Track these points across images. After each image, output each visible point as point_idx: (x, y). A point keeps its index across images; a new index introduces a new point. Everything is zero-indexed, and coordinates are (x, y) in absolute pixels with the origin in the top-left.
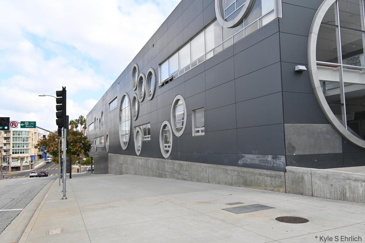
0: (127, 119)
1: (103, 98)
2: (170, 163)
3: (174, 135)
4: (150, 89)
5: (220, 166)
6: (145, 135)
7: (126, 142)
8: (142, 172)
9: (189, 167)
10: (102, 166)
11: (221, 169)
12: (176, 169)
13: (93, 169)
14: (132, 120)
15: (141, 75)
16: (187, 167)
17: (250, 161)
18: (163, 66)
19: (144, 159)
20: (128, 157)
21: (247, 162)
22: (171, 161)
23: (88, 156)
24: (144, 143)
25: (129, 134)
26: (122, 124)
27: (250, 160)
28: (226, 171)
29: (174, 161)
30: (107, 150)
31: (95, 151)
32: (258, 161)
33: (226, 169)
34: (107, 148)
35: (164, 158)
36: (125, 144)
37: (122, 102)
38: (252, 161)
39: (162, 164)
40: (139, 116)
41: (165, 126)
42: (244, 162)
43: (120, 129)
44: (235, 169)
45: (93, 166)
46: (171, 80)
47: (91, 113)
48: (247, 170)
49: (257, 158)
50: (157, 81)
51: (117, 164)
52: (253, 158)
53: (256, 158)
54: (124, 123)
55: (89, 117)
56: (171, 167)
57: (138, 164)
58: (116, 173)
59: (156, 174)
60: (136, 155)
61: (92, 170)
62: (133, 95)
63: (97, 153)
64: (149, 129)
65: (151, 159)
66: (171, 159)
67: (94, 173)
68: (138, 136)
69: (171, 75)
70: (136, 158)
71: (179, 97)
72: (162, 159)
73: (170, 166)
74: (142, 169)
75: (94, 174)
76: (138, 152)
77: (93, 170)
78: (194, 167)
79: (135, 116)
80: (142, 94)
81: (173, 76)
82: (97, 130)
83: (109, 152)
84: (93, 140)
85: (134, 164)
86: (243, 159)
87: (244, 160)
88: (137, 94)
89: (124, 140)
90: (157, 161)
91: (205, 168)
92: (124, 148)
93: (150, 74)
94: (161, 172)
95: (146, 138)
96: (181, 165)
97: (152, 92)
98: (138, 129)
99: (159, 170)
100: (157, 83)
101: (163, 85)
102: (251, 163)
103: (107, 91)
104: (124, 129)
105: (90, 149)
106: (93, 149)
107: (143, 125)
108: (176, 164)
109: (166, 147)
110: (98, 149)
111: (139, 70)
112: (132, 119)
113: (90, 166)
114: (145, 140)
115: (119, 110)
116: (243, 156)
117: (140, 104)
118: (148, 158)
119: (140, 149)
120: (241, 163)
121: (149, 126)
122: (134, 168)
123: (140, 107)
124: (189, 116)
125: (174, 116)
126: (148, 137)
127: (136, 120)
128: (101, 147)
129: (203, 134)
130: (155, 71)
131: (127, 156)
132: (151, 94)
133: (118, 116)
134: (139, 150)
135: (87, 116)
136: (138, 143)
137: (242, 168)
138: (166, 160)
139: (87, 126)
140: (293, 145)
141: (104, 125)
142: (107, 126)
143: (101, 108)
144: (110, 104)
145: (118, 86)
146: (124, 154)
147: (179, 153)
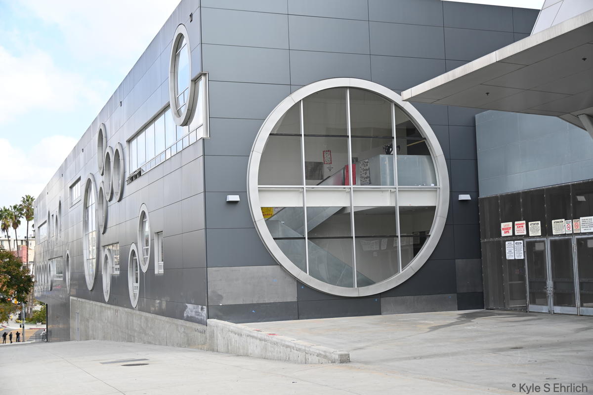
1: (61, 172)
2: (138, 317)
3: (140, 269)
5: (174, 320)
8: (112, 333)
14: (100, 233)
15: (108, 150)
16: (152, 322)
17: (190, 312)
22: (138, 312)
25: (95, 260)
29: (141, 313)
30: (68, 290)
32: (195, 313)
35: (132, 308)
37: (87, 191)
39: (131, 318)
40: (108, 227)
43: (84, 247)
47: (41, 197)
49: (194, 308)
50: (126, 171)
51: (81, 320)
55: (38, 207)
57: (107, 318)
59: (126, 336)
65: (121, 309)
68: (107, 264)
70: (105, 307)
72: (130, 310)
76: (107, 295)
79: (103, 226)
81: (140, 168)
84: (46, 263)
85: (103, 318)
87: (187, 312)
88: (104, 185)
90: (126, 312)
91: (164, 324)
92: (90, 286)
94: (129, 332)
95: (116, 269)
96: (147, 320)
97: (120, 188)
98: (106, 251)
99: (128, 329)
100: (125, 174)
102: (191, 316)
107: (112, 244)
108: (143, 317)
109: (136, 288)
111: (106, 137)
112: (100, 230)
114: (116, 273)
115: (83, 206)
116: (187, 306)
117: (109, 204)
118: (117, 308)
120: (186, 315)
122: (103, 326)
123: (109, 209)
124: (152, 241)
125: (143, 238)
127: (104, 233)
129: (163, 271)
133: (82, 219)
134: (108, 291)
138: (135, 311)
139: (36, 228)
140: (220, 293)
141: (63, 233)
142: (67, 235)
143: (58, 193)
144: (71, 187)
145: (82, 155)
146: (90, 299)
147: (145, 299)
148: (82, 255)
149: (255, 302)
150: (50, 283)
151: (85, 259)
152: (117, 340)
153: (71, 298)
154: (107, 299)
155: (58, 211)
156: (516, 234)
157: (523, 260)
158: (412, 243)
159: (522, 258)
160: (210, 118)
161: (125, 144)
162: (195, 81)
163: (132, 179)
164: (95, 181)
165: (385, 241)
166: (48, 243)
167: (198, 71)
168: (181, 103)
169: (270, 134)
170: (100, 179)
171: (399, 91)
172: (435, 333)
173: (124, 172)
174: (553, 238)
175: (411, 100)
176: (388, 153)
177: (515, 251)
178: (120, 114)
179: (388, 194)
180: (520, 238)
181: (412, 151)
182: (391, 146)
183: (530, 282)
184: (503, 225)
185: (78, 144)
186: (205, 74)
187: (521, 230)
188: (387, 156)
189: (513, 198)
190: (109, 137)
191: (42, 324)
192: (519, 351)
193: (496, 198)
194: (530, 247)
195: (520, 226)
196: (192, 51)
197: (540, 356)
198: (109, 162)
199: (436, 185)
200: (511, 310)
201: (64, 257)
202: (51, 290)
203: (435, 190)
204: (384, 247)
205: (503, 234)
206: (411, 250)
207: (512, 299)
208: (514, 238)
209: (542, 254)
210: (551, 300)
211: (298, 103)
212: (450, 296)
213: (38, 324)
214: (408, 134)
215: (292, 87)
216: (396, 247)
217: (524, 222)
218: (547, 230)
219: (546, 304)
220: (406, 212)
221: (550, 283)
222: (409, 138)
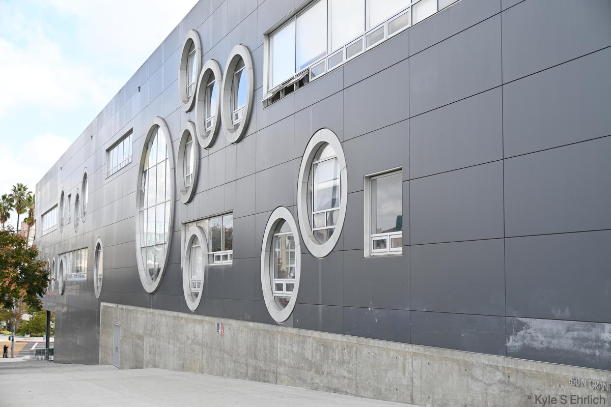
0: (161, 199)
1: (91, 133)
2: (291, 338)
3: (305, 251)
4: (236, 108)
5: (448, 353)
6: (216, 248)
7: (157, 267)
8: (204, 361)
9: (349, 353)
10: (79, 340)
11: (453, 360)
12: (310, 359)
13: (51, 347)
14: (177, 202)
15: (210, 64)
16: (346, 351)
17: (543, 339)
18: (277, 38)
19: (209, 322)
20: (161, 315)
21: (536, 345)
22: (294, 331)
23: (39, 309)
24: (211, 273)
25: (166, 246)
26: (145, 212)
27: (545, 337)
28: (467, 368)
29: (303, 332)
30: (97, 293)
31: (60, 293)
32: (571, 342)
33: (465, 363)
34: (98, 284)
35: (271, 321)
36: (151, 274)
37: (147, 147)
38: (549, 340)
39: (268, 340)
40: (199, 190)
41: (280, 222)
42: (526, 342)
43: (137, 230)
44: (495, 364)
45: (52, 339)
46: (301, 83)
47: (49, 176)
48: (533, 369)
49: (568, 330)
50: (258, 86)
51: (124, 336)
52: (555, 331)
53: (563, 332)
54: (152, 211)
55: (43, 190)
56: (295, 349)
57: (191, 337)
58: (122, 363)
59: (247, 370)
60: (187, 310)
61: (47, 352)
62: (181, 124)
63: (64, 300)
64: (229, 233)
65: (234, 323)
66: (295, 326)
67: (54, 361)
68: (193, 251)
69: (301, 68)
70: (185, 319)
71: (325, 135)
72: (266, 325)
73: (292, 346)
74: (203, 353)
75: (53, 364)
76: (193, 301)
77: (51, 352)
78: (365, 351)
79: (186, 191)
80: (209, 124)
81: (308, 69)
82: (69, 230)
83: (103, 298)
84: (54, 259)
85: (180, 336)
86: (521, 333)
87: (524, 337)
88: (194, 124)
89: (151, 262)
90: (253, 329)
91: (401, 358)
92: (150, 286)
93: (238, 62)
94: (261, 365)
95: (218, 258)
96: (326, 345)
97: (242, 119)
98: (193, 230)
99: (256, 357)
100: (258, 92)
101: (276, 97)
102: (547, 348)
103: (102, 111)
104: (151, 229)
105: (45, 286)
106: (53, 288)
107: (209, 218)
108: (310, 341)
109: (279, 287)
110: (70, 288)
111: (201, 49)
112: (177, 199)
113: (42, 340)
114: (217, 263)
115: (137, 169)
116: (523, 324)
117: (204, 153)
118: (222, 321)
119: (200, 291)
120: (517, 344)
121: (228, 223)
122: (180, 348)
123: (204, 162)
124: (355, 194)
125: (310, 195)
126: (225, 257)
127: (190, 201)
128: (77, 283)
129: (399, 251)
130: (254, 54)
131: (157, 311)
132: (237, 126)
133: (135, 189)
134: (197, 295)
135: (39, 186)
136: (194, 273)
137: (520, 361)
138: (280, 329)
139: (38, 216)
141: (89, 216)
143: (81, 164)
144: (109, 150)
145: (137, 96)
146: (149, 307)
147: (320, 307)
148: (132, 241)
150: (60, 286)
151: (138, 247)
153: (103, 304)
154: (193, 305)
155: (80, 188)
164: (167, 126)
201: (90, 248)
202: (62, 294)
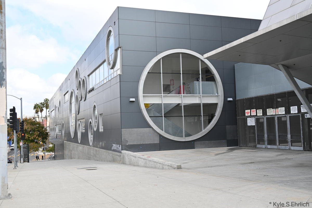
3: (93, 129)
12: (95, 154)
15: (80, 79)
19: (82, 146)
25: (75, 126)
30: (63, 138)
34: (63, 135)
37: (71, 97)
40: (80, 112)
41: (91, 122)
43: (70, 120)
44: (111, 153)
46: (93, 90)
47: (52, 99)
48: (114, 153)
51: (69, 151)
52: (115, 146)
55: (51, 103)
65: (85, 146)
68: (80, 127)
70: (78, 145)
71: (95, 104)
74: (81, 154)
81: (93, 87)
84: (54, 127)
88: (78, 94)
90: (88, 148)
91: (103, 152)
92: (72, 136)
98: (79, 122)
99: (88, 154)
102: (115, 149)
107: (82, 119)
115: (69, 103)
117: (80, 102)
124: (98, 118)
127: (78, 114)
129: (103, 130)
130: (86, 80)
133: (69, 108)
134: (80, 139)
138: (91, 147)
139: (50, 112)
140: (127, 139)
141: (61, 114)
142: (63, 115)
143: (59, 97)
144: (64, 95)
145: (69, 81)
146: (73, 142)
147: (95, 142)
148: (69, 123)
149: (141, 144)
150: (56, 135)
151: (70, 125)
152: (84, 159)
153: (65, 141)
154: (79, 142)
155: (59, 105)
156: (252, 115)
157: (255, 126)
158: (208, 119)
159: (254, 125)
160: (123, 66)
161: (87, 77)
162: (116, 50)
163: (90, 91)
164: (74, 92)
165: (196, 118)
166: (55, 118)
167: (117, 46)
168: (110, 59)
169: (148, 73)
170: (76, 92)
171: (202, 54)
172: (217, 156)
173: (87, 89)
174: (267, 117)
175: (207, 58)
176: (198, 80)
177: (251, 122)
178: (85, 64)
179: (197, 98)
180: (253, 116)
181: (208, 80)
182: (199, 78)
183: (257, 135)
184: (246, 111)
185: (67, 77)
186: (120, 47)
187: (254, 113)
188: (197, 82)
189: (251, 100)
190: (80, 74)
191: (53, 152)
192: (253, 164)
193: (243, 100)
194: (258, 120)
195: (253, 111)
196: (115, 38)
197: (261, 166)
198: (80, 84)
199: (218, 94)
200: (249, 147)
201: (61, 124)
202: (56, 138)
203: (218, 96)
204: (196, 120)
205: (246, 115)
206: (207, 122)
207: (250, 142)
208: (251, 116)
209: (263, 123)
210: (266, 143)
211: (160, 60)
212: (224, 141)
213: (51, 152)
214: (206, 73)
215: (157, 53)
216: (201, 120)
217: (255, 110)
218: (265, 113)
219: (264, 144)
220: (205, 105)
221: (266, 136)
222: (207, 74)
